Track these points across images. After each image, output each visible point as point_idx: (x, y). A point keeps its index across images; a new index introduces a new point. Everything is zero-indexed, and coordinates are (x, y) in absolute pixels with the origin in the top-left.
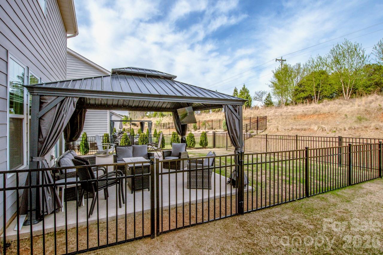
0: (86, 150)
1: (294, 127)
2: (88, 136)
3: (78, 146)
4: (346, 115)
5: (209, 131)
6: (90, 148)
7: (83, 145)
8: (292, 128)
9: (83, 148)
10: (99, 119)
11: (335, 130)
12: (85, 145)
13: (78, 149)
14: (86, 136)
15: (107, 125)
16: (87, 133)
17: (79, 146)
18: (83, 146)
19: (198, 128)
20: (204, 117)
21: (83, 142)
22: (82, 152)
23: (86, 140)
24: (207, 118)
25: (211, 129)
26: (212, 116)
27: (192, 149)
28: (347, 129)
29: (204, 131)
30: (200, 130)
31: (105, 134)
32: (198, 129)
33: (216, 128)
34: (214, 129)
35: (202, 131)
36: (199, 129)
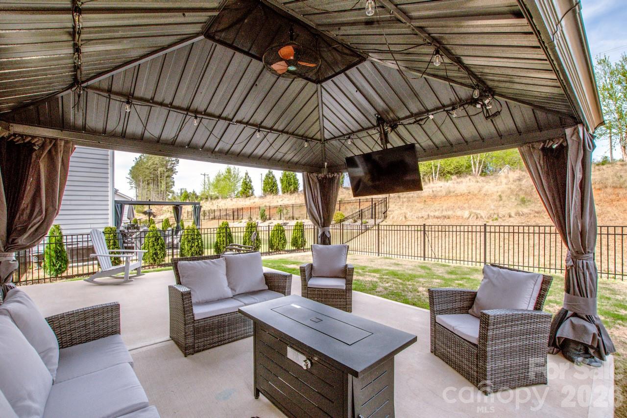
0: (60, 266)
1: (432, 214)
2: (64, 232)
3: (38, 256)
4: (500, 196)
5: (287, 222)
6: (70, 260)
7: (53, 253)
8: (428, 215)
9: (51, 261)
10: (89, 198)
11: (496, 216)
12: (57, 255)
13: (39, 264)
14: (60, 233)
15: (108, 210)
16: (61, 227)
17: (40, 257)
18: (50, 256)
19: (268, 217)
20: (271, 201)
21: (53, 246)
22: (49, 271)
23: (60, 243)
24: (277, 202)
25: (292, 218)
26: (286, 199)
27: (282, 252)
28: (513, 215)
29: (281, 222)
30: (272, 221)
31: (106, 228)
32: (268, 220)
33: (299, 218)
34: (297, 219)
35: (275, 222)
36: (270, 219)
